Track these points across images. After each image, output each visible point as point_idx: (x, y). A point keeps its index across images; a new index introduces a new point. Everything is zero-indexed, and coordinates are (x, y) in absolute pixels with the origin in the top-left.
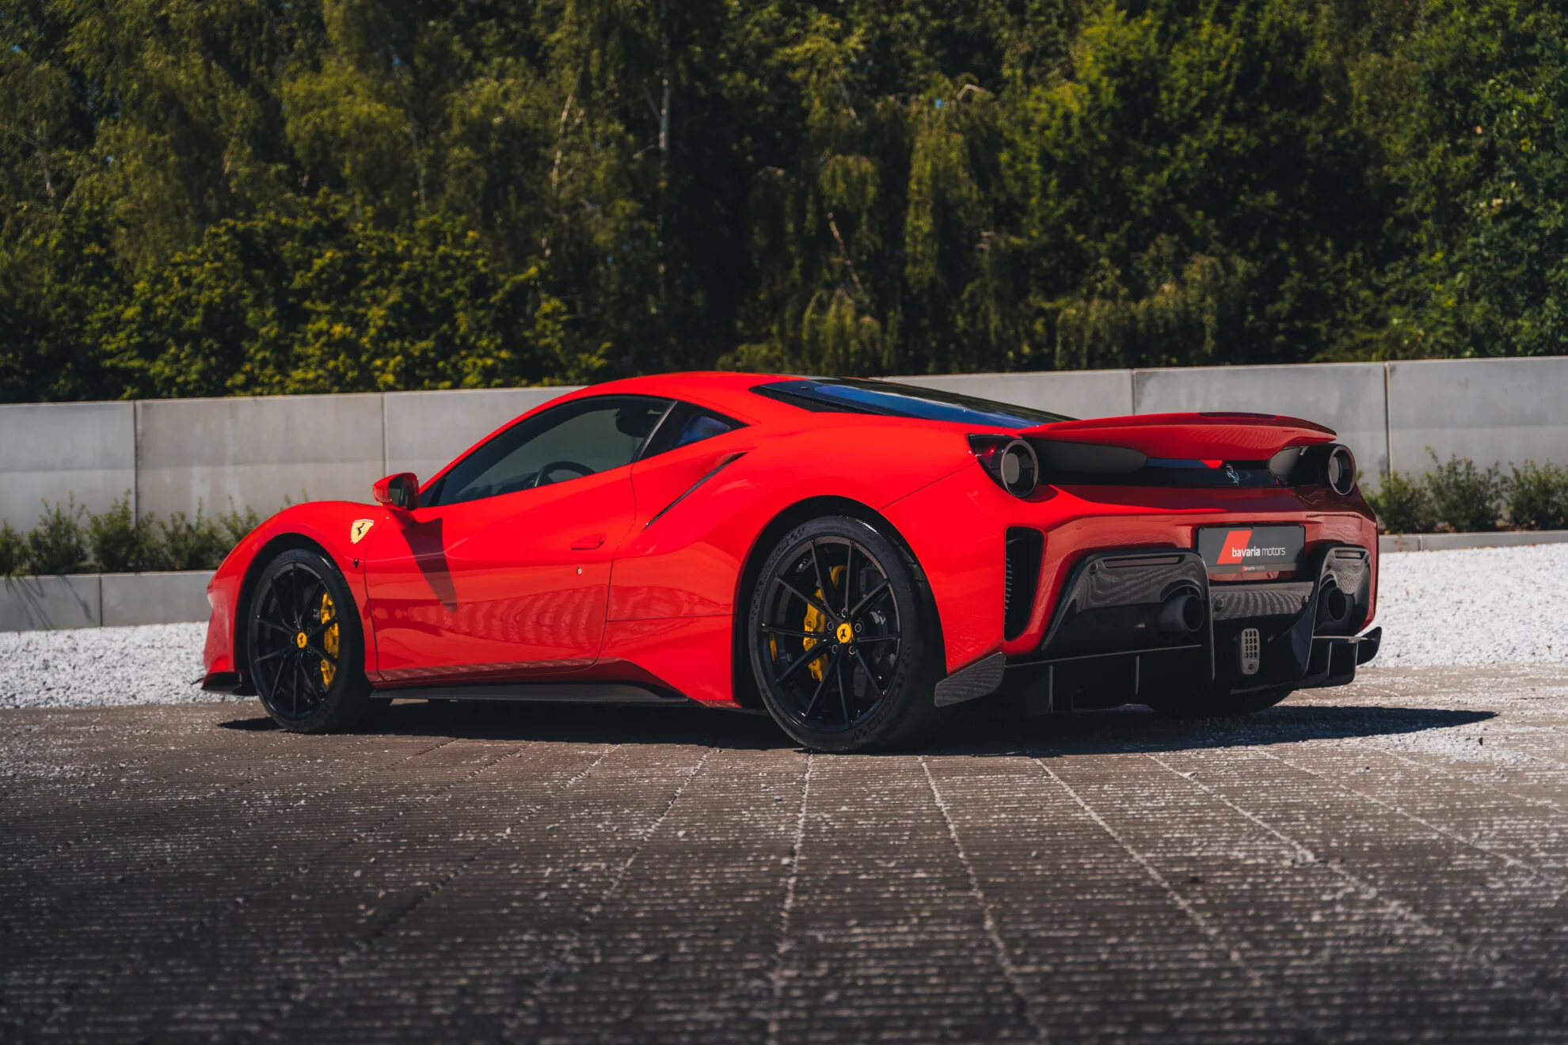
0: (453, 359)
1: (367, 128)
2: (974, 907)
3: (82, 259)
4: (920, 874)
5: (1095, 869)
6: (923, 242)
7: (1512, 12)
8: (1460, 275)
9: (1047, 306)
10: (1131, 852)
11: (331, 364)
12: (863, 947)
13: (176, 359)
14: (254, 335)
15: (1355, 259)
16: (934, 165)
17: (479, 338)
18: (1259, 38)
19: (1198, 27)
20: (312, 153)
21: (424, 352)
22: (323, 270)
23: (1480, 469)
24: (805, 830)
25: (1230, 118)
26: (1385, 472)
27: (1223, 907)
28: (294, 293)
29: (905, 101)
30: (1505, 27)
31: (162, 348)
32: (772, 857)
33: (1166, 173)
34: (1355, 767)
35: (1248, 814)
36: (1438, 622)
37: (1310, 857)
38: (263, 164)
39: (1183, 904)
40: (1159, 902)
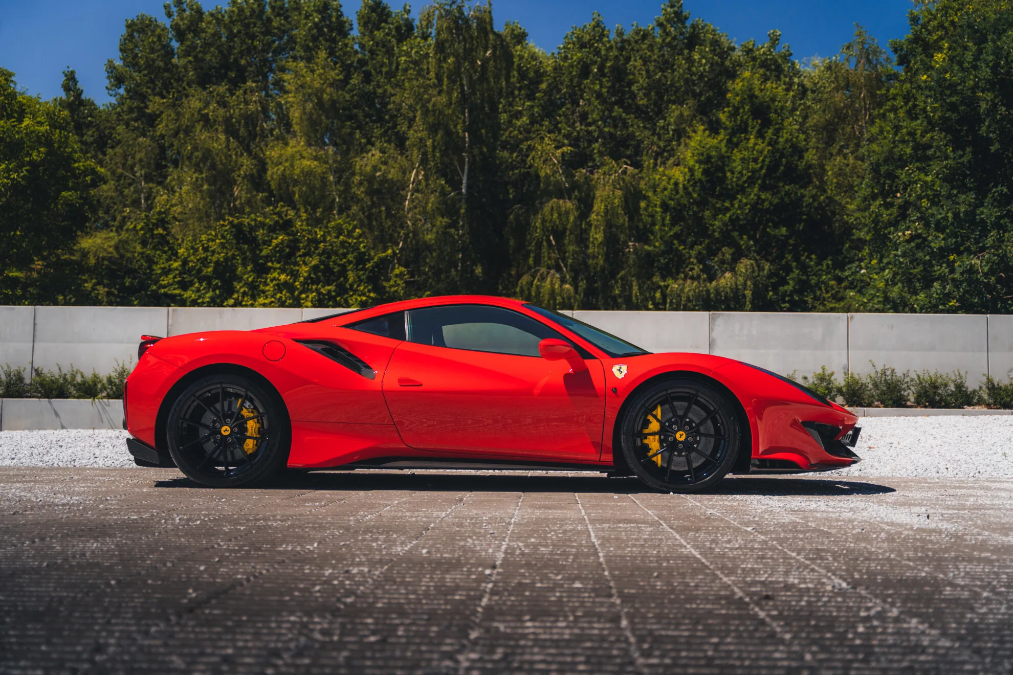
0: (346, 296)
1: (309, 173)
2: (613, 610)
3: (153, 236)
4: (578, 585)
5: (697, 586)
6: (599, 247)
7: (919, 132)
8: (887, 271)
9: (662, 284)
10: (721, 576)
11: (279, 295)
12: (531, 637)
13: (198, 290)
14: (240, 279)
15: (828, 265)
16: (606, 206)
17: (359, 286)
18: (780, 146)
19: (748, 139)
20: (280, 188)
21: (329, 291)
22: (277, 245)
23: (899, 373)
24: (506, 552)
25: (763, 188)
26: (846, 374)
27: (792, 617)
28: (262, 257)
29: (592, 172)
30: (914, 140)
31: (192, 284)
32: (480, 569)
33: (728, 215)
34: (854, 528)
35: (794, 554)
36: (880, 453)
37: (844, 585)
38: (255, 193)
39: (762, 614)
40: (744, 612)
